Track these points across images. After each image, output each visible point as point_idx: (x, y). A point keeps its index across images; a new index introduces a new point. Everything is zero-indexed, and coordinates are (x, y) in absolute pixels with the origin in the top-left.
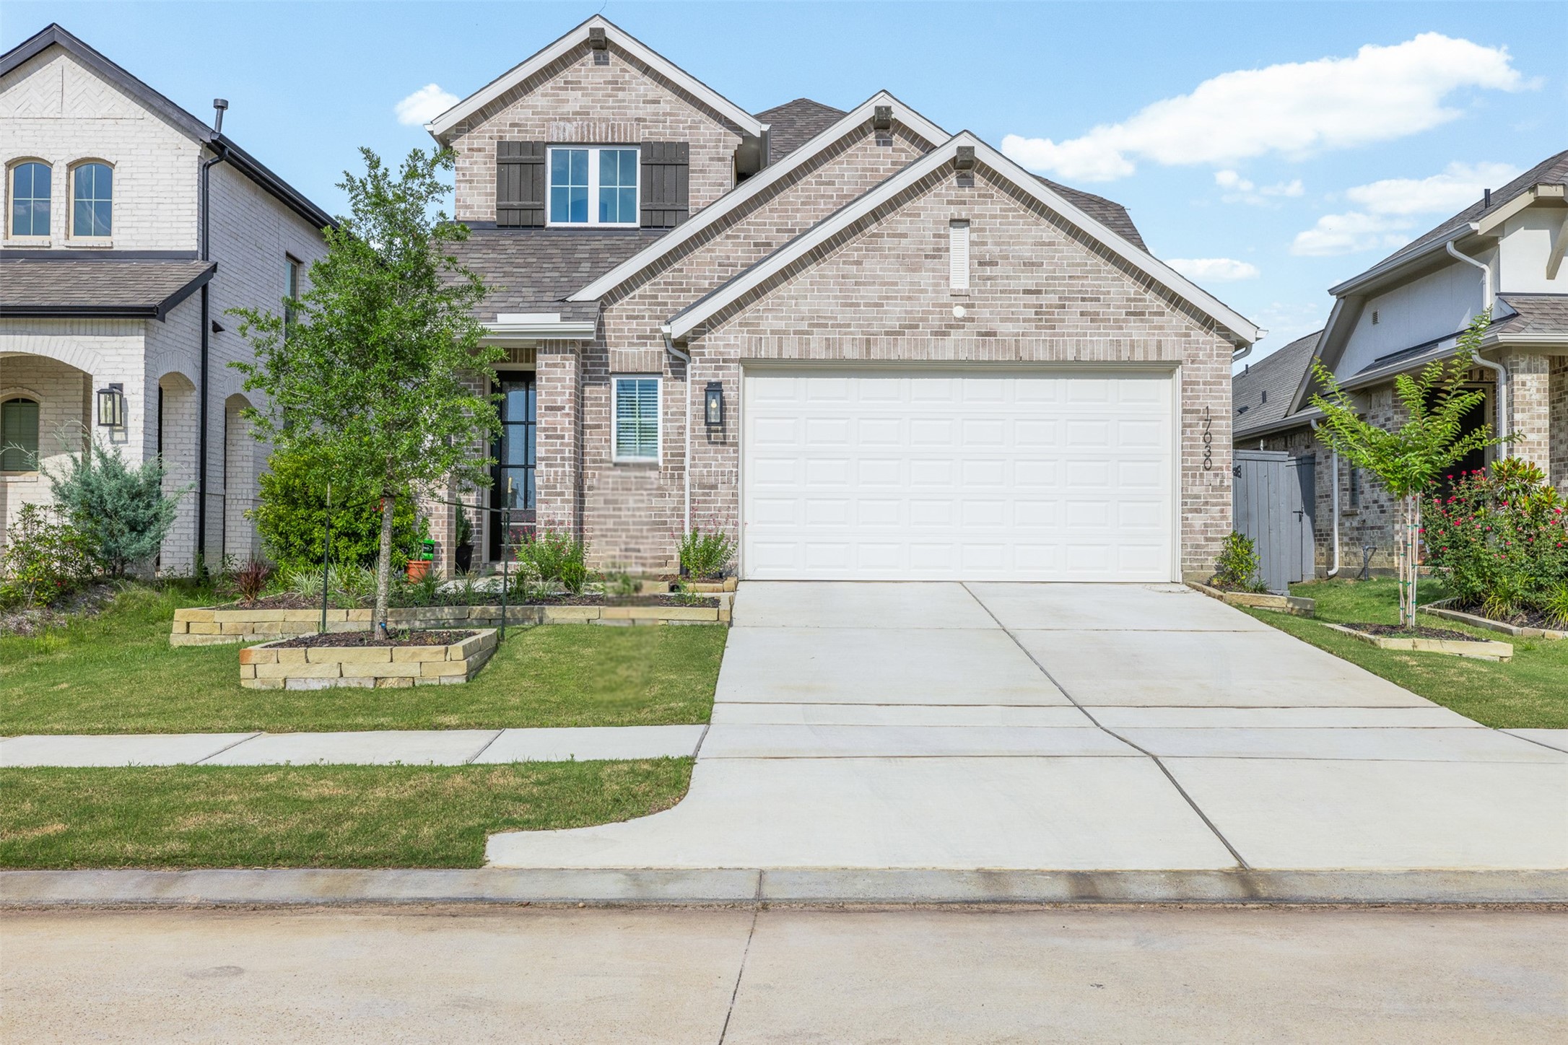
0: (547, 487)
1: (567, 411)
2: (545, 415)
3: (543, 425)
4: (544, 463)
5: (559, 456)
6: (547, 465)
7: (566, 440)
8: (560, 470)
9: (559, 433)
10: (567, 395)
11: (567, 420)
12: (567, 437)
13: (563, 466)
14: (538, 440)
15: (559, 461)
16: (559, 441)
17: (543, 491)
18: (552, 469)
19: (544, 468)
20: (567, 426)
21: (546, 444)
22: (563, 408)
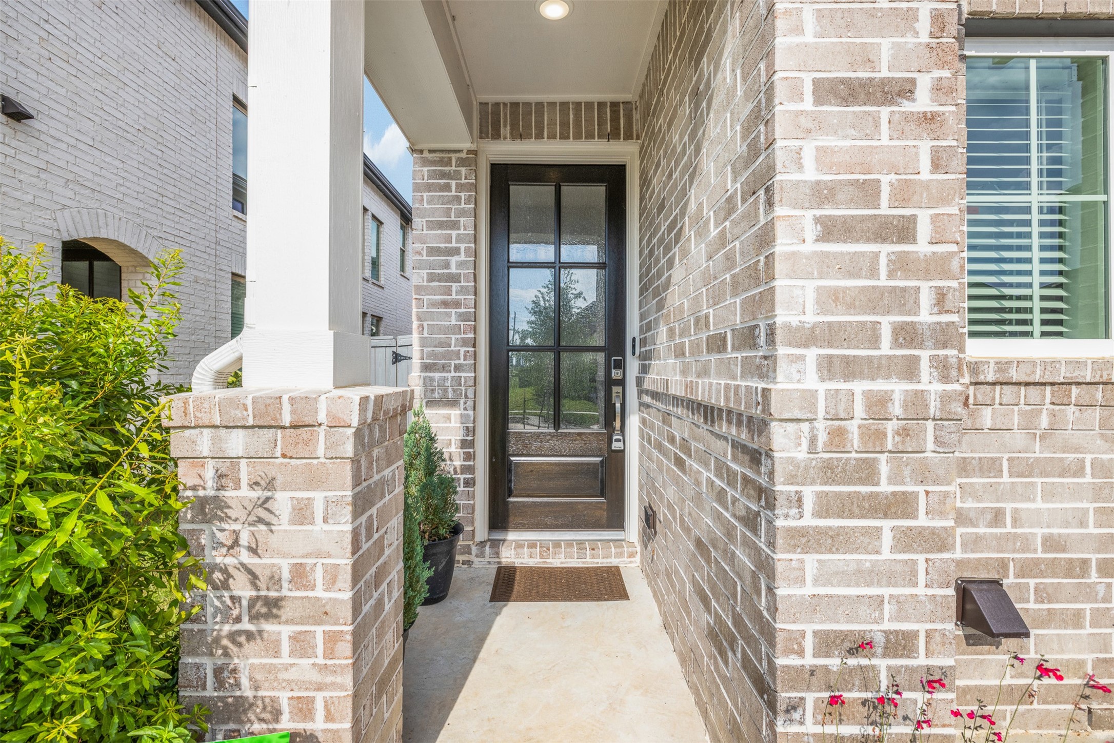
0: (829, 472)
1: (923, 102)
2: (820, 126)
3: (811, 174)
4: (812, 354)
5: (886, 323)
6: (828, 368)
7: (922, 247)
8: (898, 388)
9: (885, 209)
10: (924, 25)
11: (925, 147)
12: (924, 229)
13: (910, 370)
14: (783, 245)
15: (885, 348)
16: (885, 250)
17: (809, 493)
18: (859, 387)
19: (811, 381)
20: (926, 174)
21: (825, 265)
22: (907, 90)
